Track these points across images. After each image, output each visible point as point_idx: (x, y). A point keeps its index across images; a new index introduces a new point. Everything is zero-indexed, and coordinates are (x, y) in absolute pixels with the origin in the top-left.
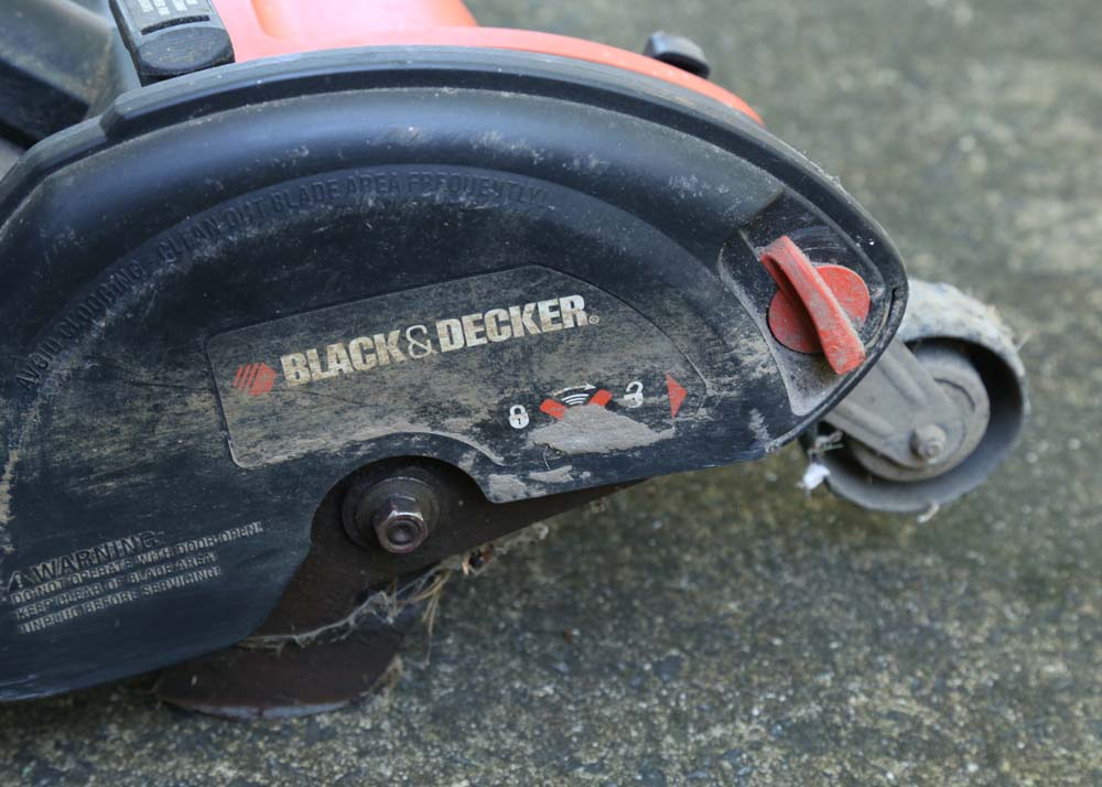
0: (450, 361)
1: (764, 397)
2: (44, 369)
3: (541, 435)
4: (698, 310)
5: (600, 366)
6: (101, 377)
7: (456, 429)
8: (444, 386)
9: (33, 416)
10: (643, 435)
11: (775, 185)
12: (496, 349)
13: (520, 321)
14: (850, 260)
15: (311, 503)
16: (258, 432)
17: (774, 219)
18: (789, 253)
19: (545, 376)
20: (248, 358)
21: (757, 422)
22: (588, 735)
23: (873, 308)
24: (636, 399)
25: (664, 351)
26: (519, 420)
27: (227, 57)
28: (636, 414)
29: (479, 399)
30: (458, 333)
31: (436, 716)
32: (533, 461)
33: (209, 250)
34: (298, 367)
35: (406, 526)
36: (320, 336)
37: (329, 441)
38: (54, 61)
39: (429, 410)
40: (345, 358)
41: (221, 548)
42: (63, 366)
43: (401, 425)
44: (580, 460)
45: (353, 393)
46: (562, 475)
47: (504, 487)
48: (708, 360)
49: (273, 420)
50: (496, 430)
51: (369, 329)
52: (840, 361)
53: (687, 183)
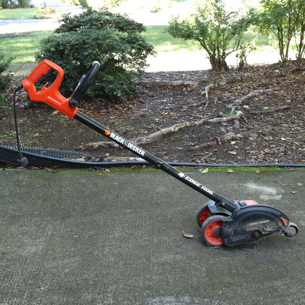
0: (260, 224)
1: (280, 227)
2: (236, 224)
3: (266, 229)
4: (276, 221)
5: (270, 225)
6: (239, 224)
7: (260, 229)
8: (260, 226)
9: (235, 226)
10: (273, 230)
11: (281, 214)
12: (263, 223)
13: (265, 222)
14: (286, 219)
15: (251, 234)
16: (248, 228)
17: (281, 216)
18: (282, 218)
19: (266, 225)
20: (248, 223)
21: (280, 229)
22: (268, 252)
23: (287, 222)
24: (272, 227)
25: (274, 224)
26: (264, 228)
27: (246, 205)
28: (272, 228)
29: (262, 227)
30: (261, 222)
31: (258, 250)
32: (265, 231)
33: (246, 216)
34: (251, 224)
35: (257, 235)
36: (252, 222)
37: (252, 229)
38: (233, 206)
39: (259, 228)
40: (254, 224)
41: (245, 236)
42: (237, 223)
43: (257, 228)
44: (268, 231)
45: (254, 226)
46: (267, 232)
47: (263, 233)
48: (277, 225)
49: (249, 228)
50: (263, 229)
51: (255, 222)
52: (285, 225)
53: (275, 213)
